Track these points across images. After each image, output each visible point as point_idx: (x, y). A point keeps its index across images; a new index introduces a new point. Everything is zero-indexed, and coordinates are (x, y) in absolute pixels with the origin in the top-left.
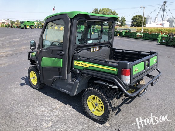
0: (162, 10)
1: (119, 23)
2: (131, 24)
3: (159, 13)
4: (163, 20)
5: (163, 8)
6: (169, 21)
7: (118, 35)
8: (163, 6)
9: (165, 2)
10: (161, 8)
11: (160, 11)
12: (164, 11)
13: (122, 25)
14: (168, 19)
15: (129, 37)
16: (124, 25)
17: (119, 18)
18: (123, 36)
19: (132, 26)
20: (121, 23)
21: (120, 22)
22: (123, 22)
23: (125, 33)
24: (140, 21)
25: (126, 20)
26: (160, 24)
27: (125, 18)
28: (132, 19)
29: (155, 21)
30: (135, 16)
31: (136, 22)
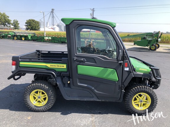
0: (51, 16)
1: (12, 27)
2: (25, 27)
3: (49, 19)
4: (53, 25)
5: (52, 15)
6: (58, 26)
7: (23, 39)
8: (51, 12)
9: (53, 10)
10: (50, 14)
11: (50, 17)
12: (53, 17)
13: (16, 28)
14: (57, 24)
15: (37, 41)
16: (18, 29)
17: (11, 21)
18: (29, 40)
19: (27, 29)
20: (14, 26)
21: (12, 25)
22: (16, 25)
23: (32, 37)
24: (35, 25)
25: (19, 24)
26: (52, 28)
27: (17, 22)
28: (26, 23)
29: (47, 26)
30: (28, 20)
31: (30, 26)
